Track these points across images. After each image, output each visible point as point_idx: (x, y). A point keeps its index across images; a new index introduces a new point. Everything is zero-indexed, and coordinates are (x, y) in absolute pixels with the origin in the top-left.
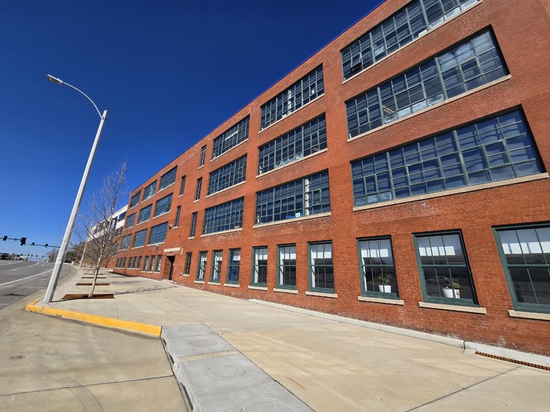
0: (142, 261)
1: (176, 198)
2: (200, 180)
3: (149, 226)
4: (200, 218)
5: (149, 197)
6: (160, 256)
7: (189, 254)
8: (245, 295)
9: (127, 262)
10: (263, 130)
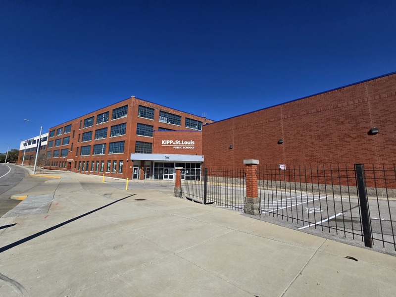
0: (58, 164)
1: (72, 139)
2: (80, 134)
3: (61, 149)
4: (79, 149)
5: (60, 135)
6: (66, 162)
7: (76, 162)
8: (89, 174)
9: (51, 164)
10: (98, 124)
